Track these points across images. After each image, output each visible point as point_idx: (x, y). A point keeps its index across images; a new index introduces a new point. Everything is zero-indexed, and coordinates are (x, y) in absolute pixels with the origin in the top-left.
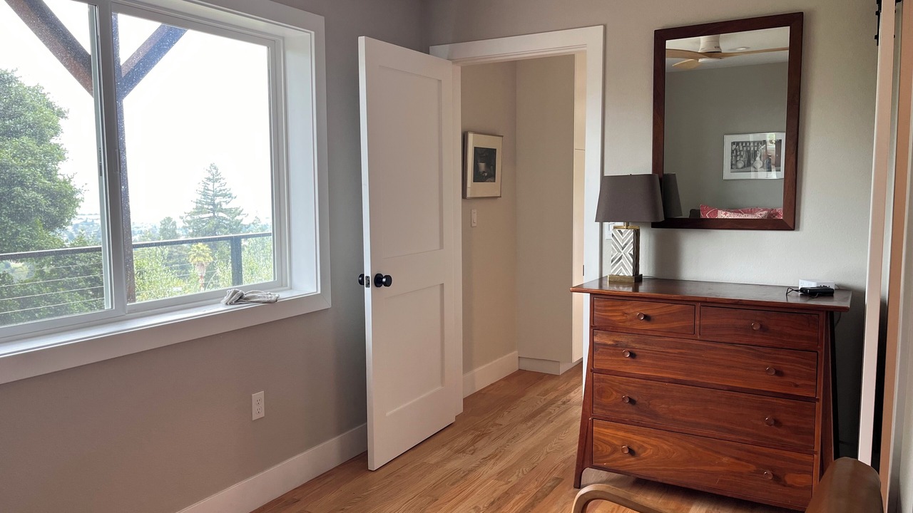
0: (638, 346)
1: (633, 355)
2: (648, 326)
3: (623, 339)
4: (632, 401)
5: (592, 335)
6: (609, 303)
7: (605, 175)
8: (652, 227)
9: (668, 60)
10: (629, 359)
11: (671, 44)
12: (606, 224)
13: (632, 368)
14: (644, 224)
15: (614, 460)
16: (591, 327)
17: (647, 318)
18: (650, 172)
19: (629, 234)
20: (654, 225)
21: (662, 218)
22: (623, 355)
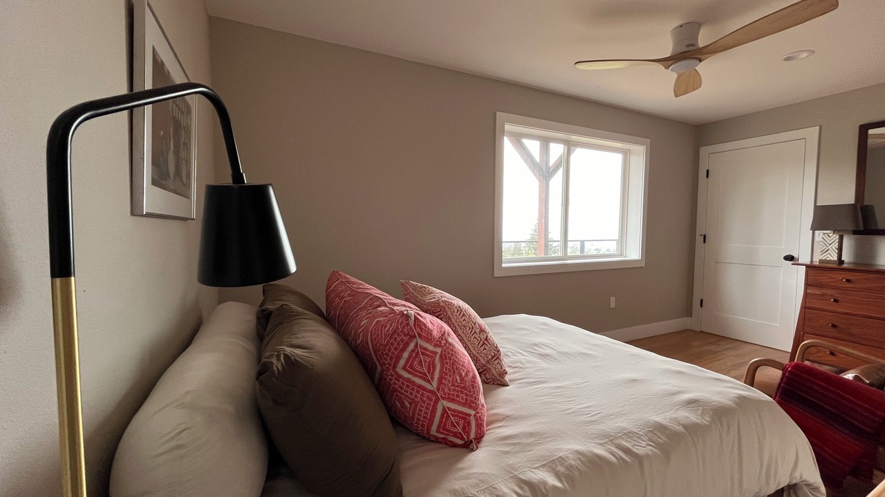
0: (839, 296)
1: (836, 301)
2: (849, 285)
3: (829, 292)
4: (834, 326)
5: (806, 289)
6: (820, 272)
7: (818, 205)
8: (854, 234)
9: (870, 141)
10: (834, 303)
11: (871, 132)
12: (817, 232)
13: (836, 308)
14: (847, 232)
15: (819, 357)
16: (805, 284)
17: (848, 281)
18: (853, 202)
19: (836, 237)
20: (855, 232)
21: (862, 228)
22: (829, 300)
